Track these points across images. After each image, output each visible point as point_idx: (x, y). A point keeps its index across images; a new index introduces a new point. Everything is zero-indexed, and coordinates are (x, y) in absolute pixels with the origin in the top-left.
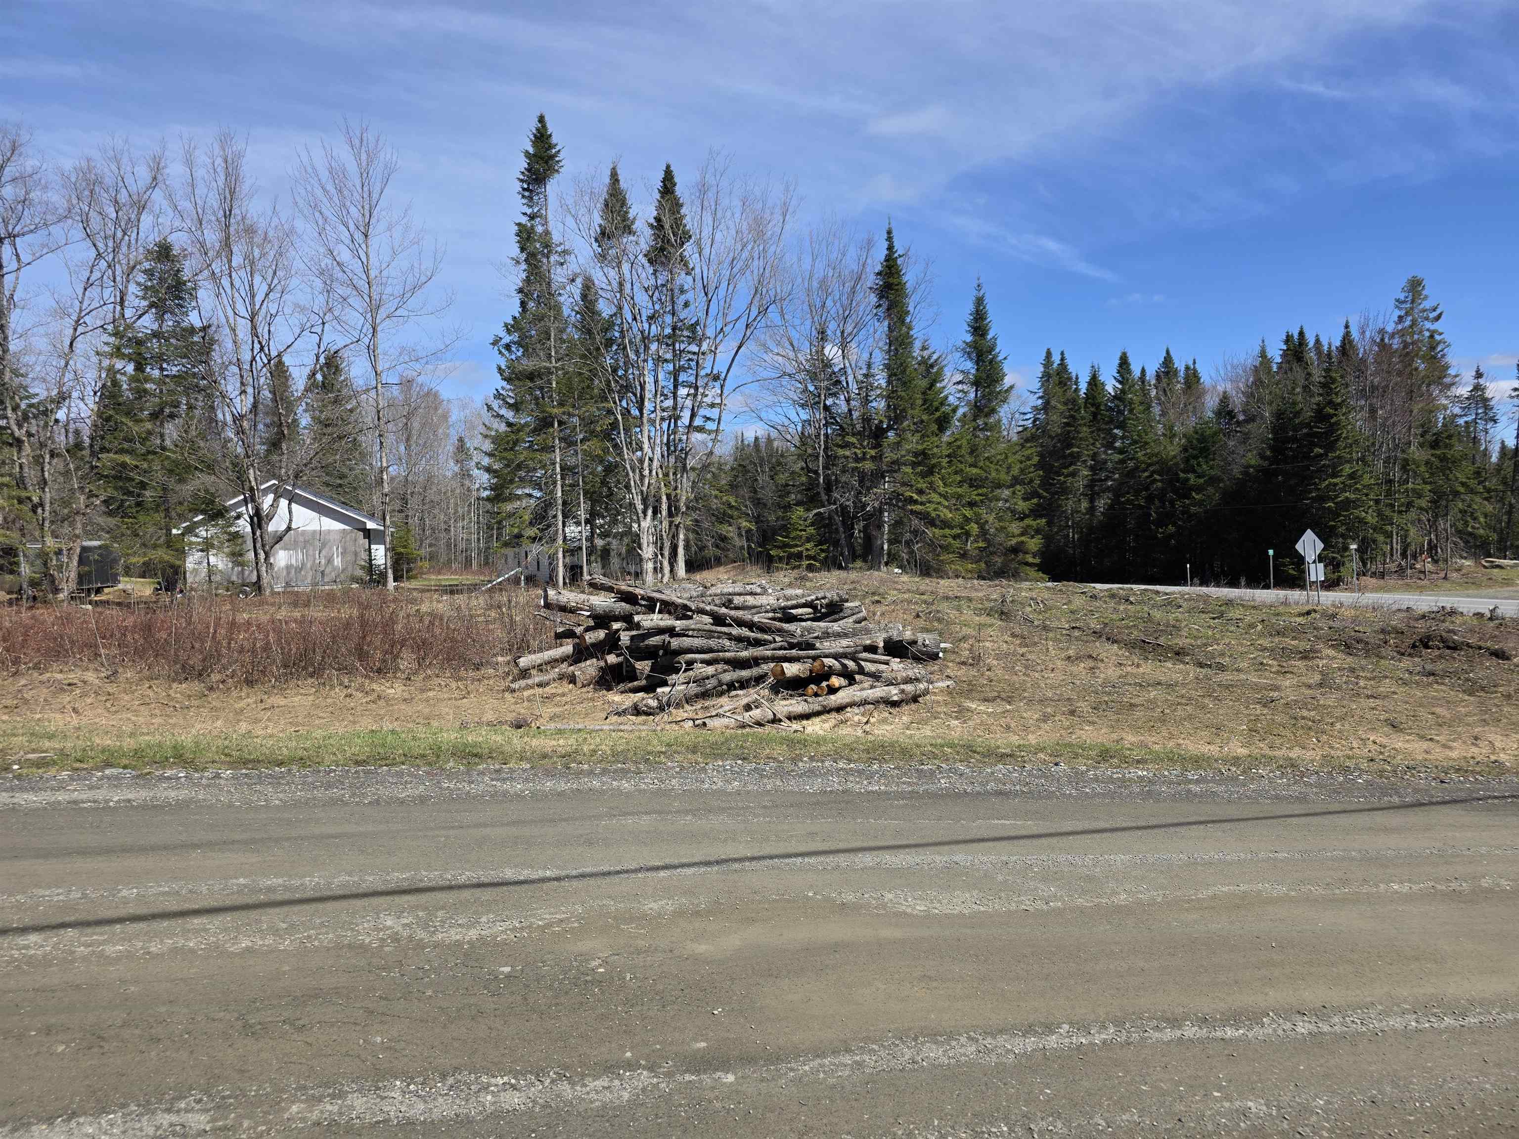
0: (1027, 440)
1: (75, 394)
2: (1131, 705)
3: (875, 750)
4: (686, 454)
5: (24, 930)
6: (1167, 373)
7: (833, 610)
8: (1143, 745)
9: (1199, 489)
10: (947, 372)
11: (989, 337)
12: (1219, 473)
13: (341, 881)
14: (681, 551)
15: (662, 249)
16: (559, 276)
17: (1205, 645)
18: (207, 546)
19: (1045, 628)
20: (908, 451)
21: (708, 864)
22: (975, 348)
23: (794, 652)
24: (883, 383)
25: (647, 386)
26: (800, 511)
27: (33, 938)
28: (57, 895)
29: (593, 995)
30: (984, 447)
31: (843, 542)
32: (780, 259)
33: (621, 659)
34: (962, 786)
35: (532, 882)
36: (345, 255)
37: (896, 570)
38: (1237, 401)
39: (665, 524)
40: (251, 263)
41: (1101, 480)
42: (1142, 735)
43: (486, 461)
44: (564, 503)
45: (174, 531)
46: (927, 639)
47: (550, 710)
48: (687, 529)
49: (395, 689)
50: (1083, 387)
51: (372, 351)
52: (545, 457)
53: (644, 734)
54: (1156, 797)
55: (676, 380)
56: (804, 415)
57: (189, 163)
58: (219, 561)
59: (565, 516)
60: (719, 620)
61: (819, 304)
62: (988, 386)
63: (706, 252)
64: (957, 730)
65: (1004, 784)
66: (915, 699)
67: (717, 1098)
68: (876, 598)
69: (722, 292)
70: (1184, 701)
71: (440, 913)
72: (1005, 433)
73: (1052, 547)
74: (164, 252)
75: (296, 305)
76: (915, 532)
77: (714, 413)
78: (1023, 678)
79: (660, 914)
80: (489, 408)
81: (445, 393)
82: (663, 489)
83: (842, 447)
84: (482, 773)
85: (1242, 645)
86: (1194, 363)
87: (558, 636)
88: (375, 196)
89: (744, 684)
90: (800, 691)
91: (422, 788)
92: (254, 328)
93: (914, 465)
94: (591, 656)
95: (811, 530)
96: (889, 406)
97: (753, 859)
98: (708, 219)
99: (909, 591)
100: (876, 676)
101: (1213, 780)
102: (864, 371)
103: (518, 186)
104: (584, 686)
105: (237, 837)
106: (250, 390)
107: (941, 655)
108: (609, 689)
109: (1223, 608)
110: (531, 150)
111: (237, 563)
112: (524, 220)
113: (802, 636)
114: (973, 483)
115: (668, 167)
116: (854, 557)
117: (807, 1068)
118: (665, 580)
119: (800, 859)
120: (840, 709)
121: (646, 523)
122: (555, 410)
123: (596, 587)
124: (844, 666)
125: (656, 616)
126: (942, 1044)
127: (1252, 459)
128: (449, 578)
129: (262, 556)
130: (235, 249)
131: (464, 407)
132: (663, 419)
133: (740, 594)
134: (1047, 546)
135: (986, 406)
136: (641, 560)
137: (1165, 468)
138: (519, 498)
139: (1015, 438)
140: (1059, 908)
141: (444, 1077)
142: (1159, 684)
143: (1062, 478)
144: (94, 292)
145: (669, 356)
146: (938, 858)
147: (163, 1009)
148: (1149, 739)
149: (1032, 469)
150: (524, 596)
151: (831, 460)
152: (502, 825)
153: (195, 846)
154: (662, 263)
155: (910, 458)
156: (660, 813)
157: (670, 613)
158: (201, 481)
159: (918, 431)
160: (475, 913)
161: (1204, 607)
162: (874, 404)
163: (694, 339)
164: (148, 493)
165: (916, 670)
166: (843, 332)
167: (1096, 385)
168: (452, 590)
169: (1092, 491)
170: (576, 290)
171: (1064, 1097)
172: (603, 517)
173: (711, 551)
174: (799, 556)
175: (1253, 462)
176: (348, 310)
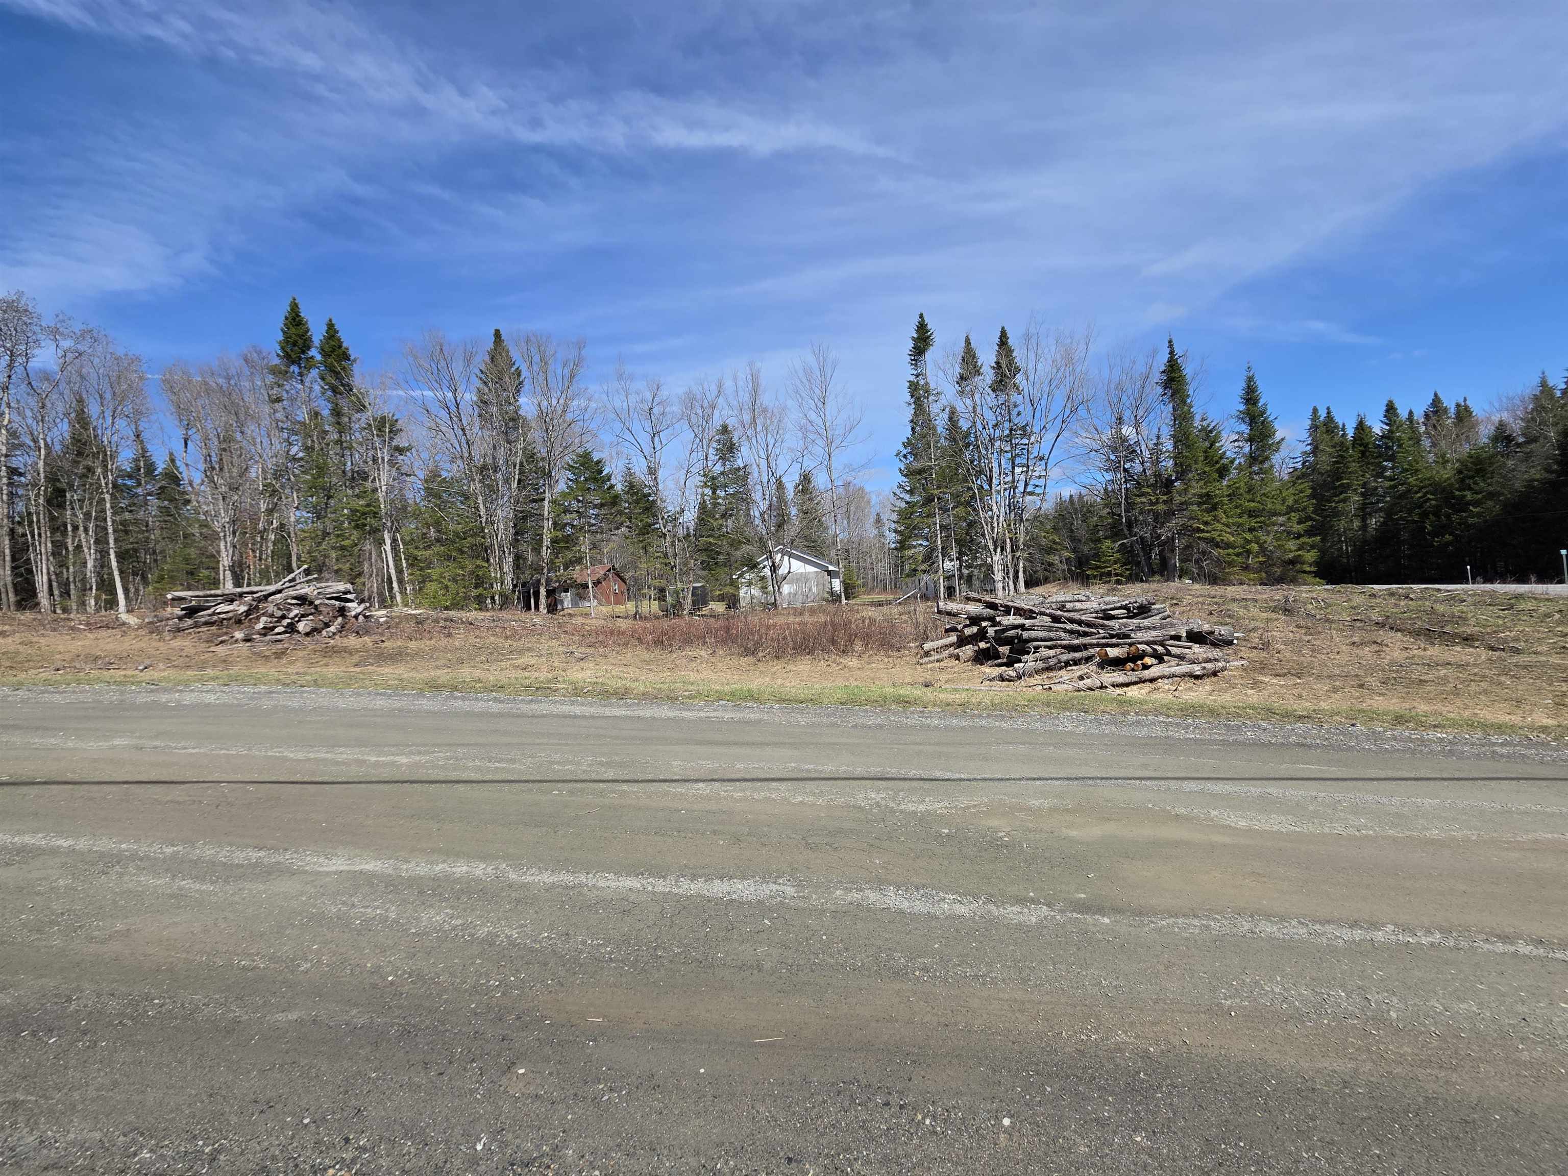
0: (1298, 478)
1: (687, 508)
2: (1421, 681)
3: (1187, 710)
4: (1023, 510)
5: (697, 781)
6: (1435, 412)
7: (1143, 610)
8: (1436, 713)
9: (1476, 503)
10: (1224, 435)
11: (1260, 405)
12: (1499, 489)
13: (843, 770)
14: (1021, 574)
15: (1001, 381)
16: (935, 409)
17: (1495, 632)
18: (750, 584)
19: (1328, 620)
20: (1194, 495)
21: (1068, 779)
22: (1248, 414)
23: (1114, 640)
24: (1171, 448)
25: (994, 470)
26: (1108, 543)
27: (701, 785)
28: (709, 764)
29: (1003, 854)
30: (1260, 486)
31: (1143, 563)
32: (1086, 374)
33: (988, 645)
34: (1265, 738)
35: (954, 780)
36: (813, 416)
37: (1187, 581)
38: (1516, 427)
39: (1010, 557)
40: (766, 429)
41: (1372, 503)
42: (1434, 705)
43: (893, 526)
44: (942, 548)
45: (734, 577)
46: (1223, 631)
47: (944, 677)
48: (1026, 560)
49: (853, 662)
50: (1350, 433)
51: (829, 468)
52: (930, 520)
53: (1011, 693)
54: (1461, 756)
55: (1013, 463)
56: (1109, 476)
57: (735, 379)
58: (755, 591)
59: (943, 556)
60: (1056, 619)
61: (1116, 400)
62: (1261, 441)
63: (1031, 378)
64: (1253, 697)
65: (1305, 738)
66: (1215, 674)
67: (1098, 931)
68: (1175, 601)
69: (1043, 402)
70: (1477, 678)
71: (901, 793)
72: (1277, 474)
73: (1327, 558)
74: (725, 430)
75: (789, 448)
76: (1204, 553)
77: (1041, 482)
78: (1310, 659)
79: (1040, 808)
80: (895, 494)
81: (868, 489)
82: (1007, 535)
83: (1138, 496)
84: (912, 713)
85: (1538, 632)
86: (1465, 400)
87: (947, 631)
88: (828, 379)
89: (1076, 662)
90: (1120, 668)
91: (879, 719)
92: (768, 463)
93: (1199, 504)
94: (969, 643)
95: (1117, 555)
96: (1176, 464)
97: (1102, 778)
98: (1032, 356)
99: (1201, 596)
100: (1181, 657)
101: (1520, 744)
102: (1155, 441)
103: (908, 358)
104: (965, 662)
105: (787, 741)
106: (767, 497)
107: (1235, 641)
108: (982, 664)
109: (1512, 601)
110: (915, 336)
111: (764, 593)
112: (912, 378)
113: (1119, 629)
114: (1251, 514)
115: (1003, 328)
116: (1153, 573)
117: (1164, 923)
118: (1012, 593)
119: (1138, 782)
120: (1152, 680)
121: (997, 557)
122: (936, 492)
123: (968, 599)
124: (1155, 650)
125: (1011, 617)
126: (1276, 923)
127: (1536, 473)
128: (876, 597)
129: (776, 588)
130: (758, 421)
131: (878, 496)
132: (1005, 489)
133: (1070, 602)
134: (1321, 558)
135: (1259, 456)
136: (994, 581)
137: (1437, 488)
138: (915, 547)
139: (1286, 478)
140: (1370, 835)
141: (917, 889)
142: (1448, 664)
143: (1333, 504)
144: (694, 455)
145: (1008, 448)
146: (1253, 790)
147: (765, 829)
148: (1444, 710)
149: (1305, 500)
150: (921, 606)
151: (1130, 506)
152: (930, 744)
153: (767, 744)
154: (1001, 390)
155: (1196, 499)
156: (1030, 744)
157: (1020, 615)
158: (745, 549)
159: (1201, 480)
160: (921, 795)
161: (1493, 600)
162: (1163, 464)
163: (1025, 435)
164: (721, 557)
165: (1215, 653)
166: (1136, 416)
167: (1363, 430)
168: (880, 604)
169: (1364, 512)
170: (945, 416)
171: (1398, 980)
172: (967, 555)
173: (1040, 575)
174: (1109, 574)
175: (1538, 476)
176: (816, 447)
